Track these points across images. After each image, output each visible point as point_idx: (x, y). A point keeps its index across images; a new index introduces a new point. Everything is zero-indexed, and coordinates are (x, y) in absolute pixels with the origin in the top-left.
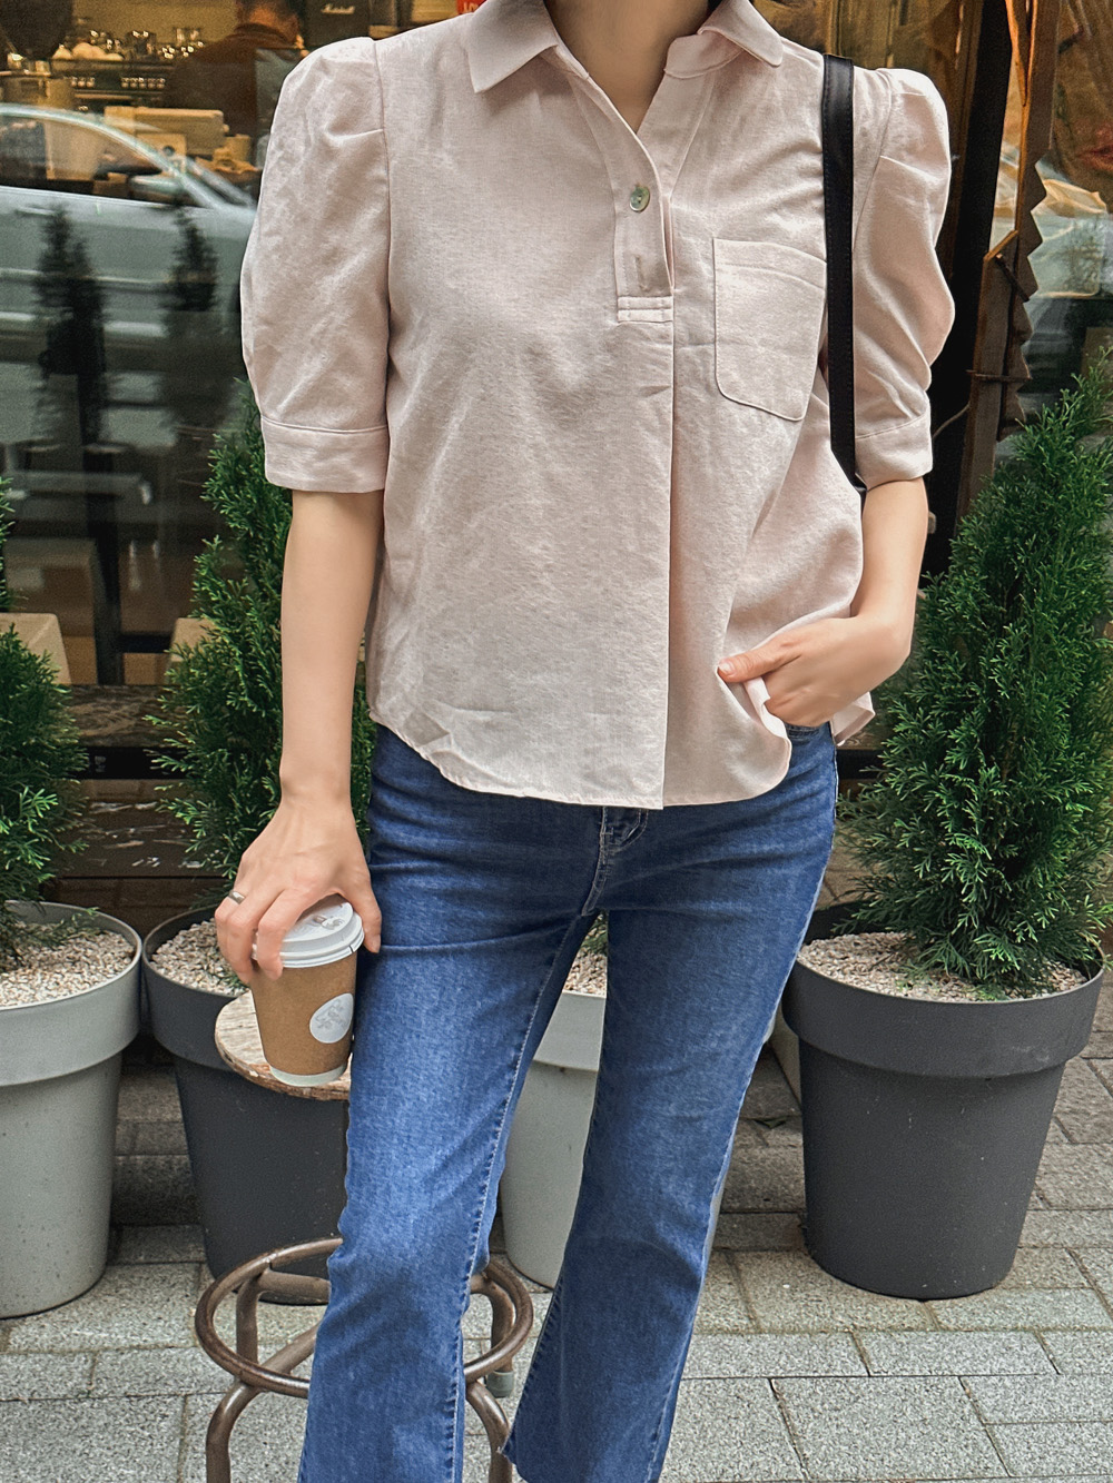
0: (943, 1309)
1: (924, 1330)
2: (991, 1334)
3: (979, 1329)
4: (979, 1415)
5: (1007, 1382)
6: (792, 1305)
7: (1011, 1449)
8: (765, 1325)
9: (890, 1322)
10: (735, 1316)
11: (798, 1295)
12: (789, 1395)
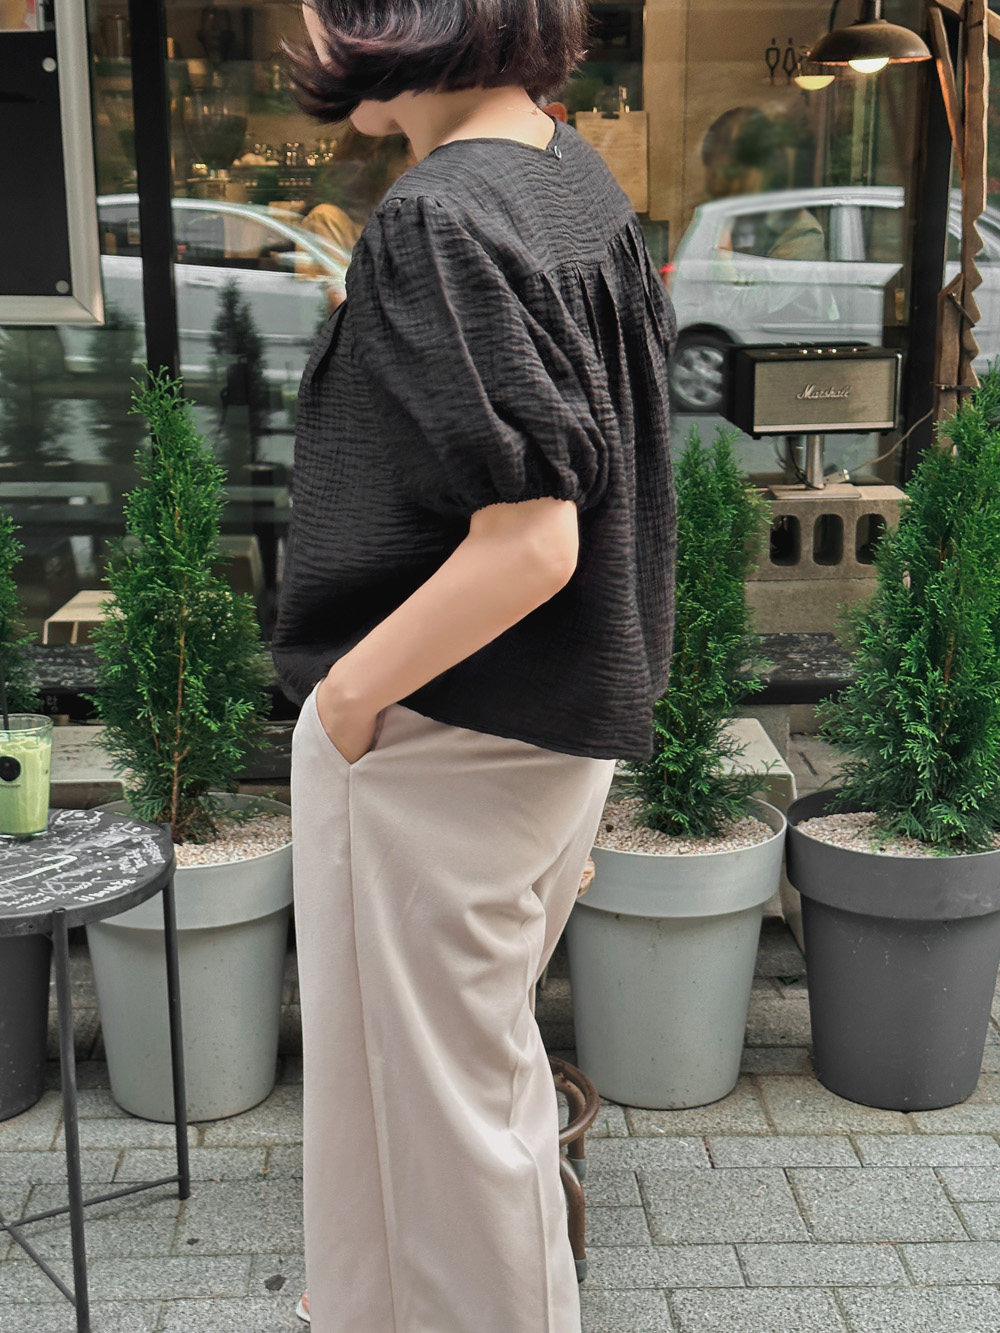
0: (921, 1119)
1: (906, 1134)
2: (959, 1137)
3: (950, 1133)
4: (947, 1195)
5: (972, 1172)
6: (803, 1115)
7: (972, 1221)
8: (781, 1129)
9: (880, 1128)
10: (757, 1123)
11: (807, 1108)
12: (799, 1180)
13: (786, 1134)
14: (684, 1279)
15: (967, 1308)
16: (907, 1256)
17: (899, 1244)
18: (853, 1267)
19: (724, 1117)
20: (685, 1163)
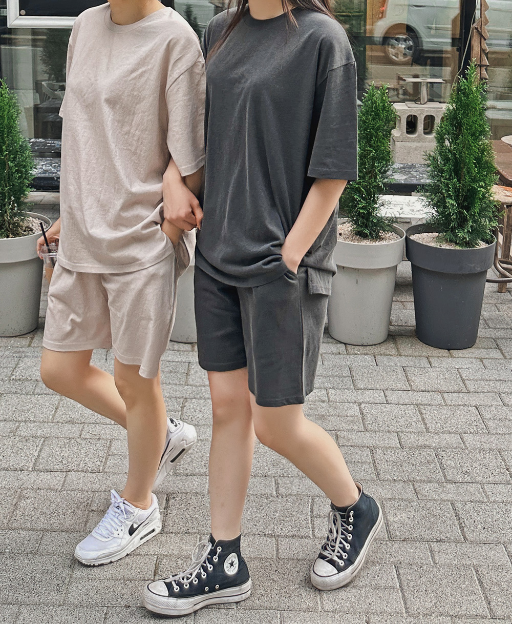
0: (454, 352)
1: (448, 357)
2: (467, 359)
3: (464, 357)
4: (461, 377)
5: (470, 370)
6: (411, 350)
7: (469, 386)
8: (402, 354)
9: (439, 355)
10: (394, 352)
11: (413, 347)
12: (408, 371)
13: (404, 356)
14: (365, 400)
15: (464, 413)
16: (445, 396)
17: (442, 392)
18: (425, 399)
19: (382, 349)
20: (367, 363)
